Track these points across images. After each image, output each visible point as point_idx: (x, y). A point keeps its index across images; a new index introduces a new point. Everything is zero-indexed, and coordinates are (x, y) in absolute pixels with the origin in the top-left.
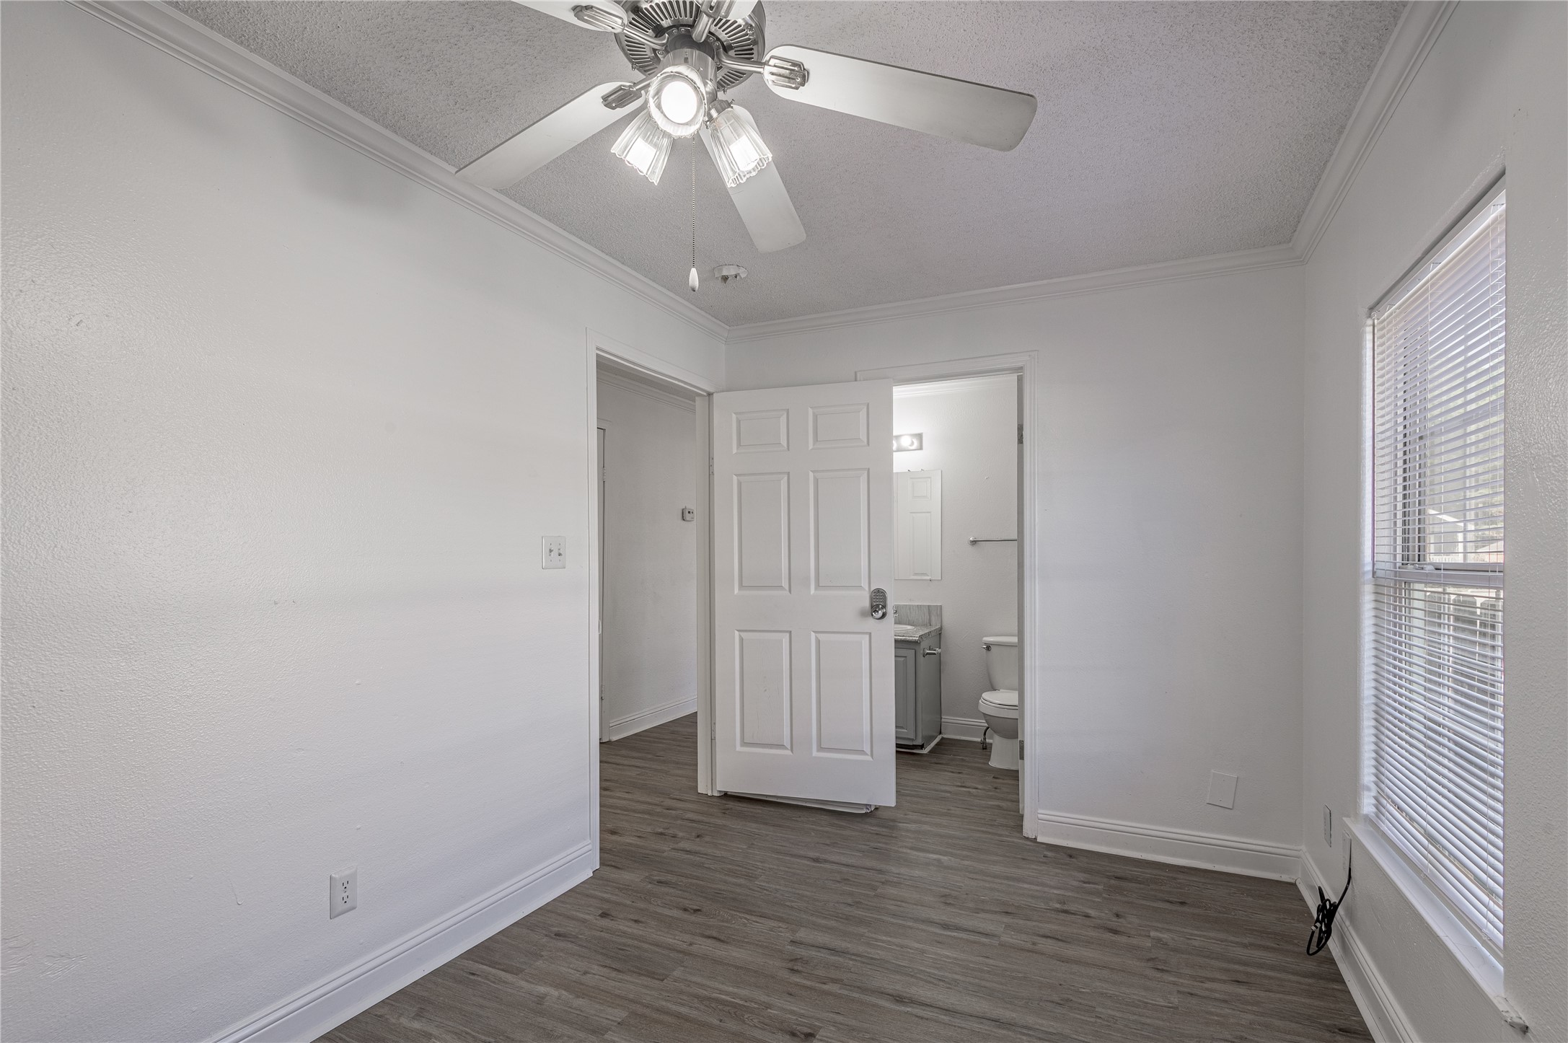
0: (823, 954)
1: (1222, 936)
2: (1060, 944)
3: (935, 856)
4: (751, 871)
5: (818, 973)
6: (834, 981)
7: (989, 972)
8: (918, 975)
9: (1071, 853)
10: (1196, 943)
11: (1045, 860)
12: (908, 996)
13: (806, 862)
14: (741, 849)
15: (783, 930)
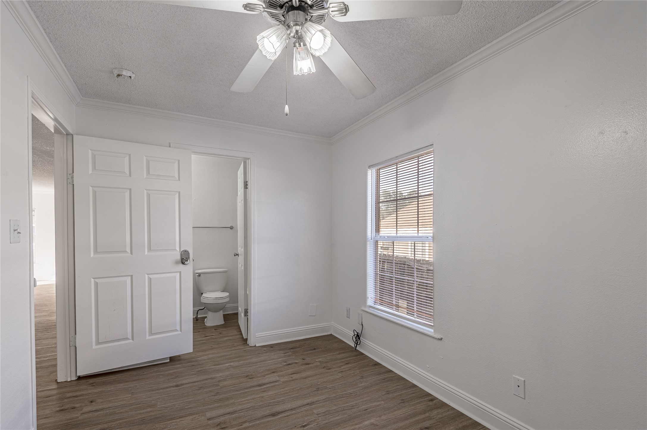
0: (227, 417)
1: (332, 354)
2: (298, 374)
3: (228, 364)
4: (149, 404)
5: (234, 424)
6: (245, 422)
7: (289, 392)
8: (270, 405)
9: (271, 346)
10: (329, 358)
11: (264, 351)
12: (275, 412)
13: (173, 389)
14: (129, 397)
15: (199, 417)
